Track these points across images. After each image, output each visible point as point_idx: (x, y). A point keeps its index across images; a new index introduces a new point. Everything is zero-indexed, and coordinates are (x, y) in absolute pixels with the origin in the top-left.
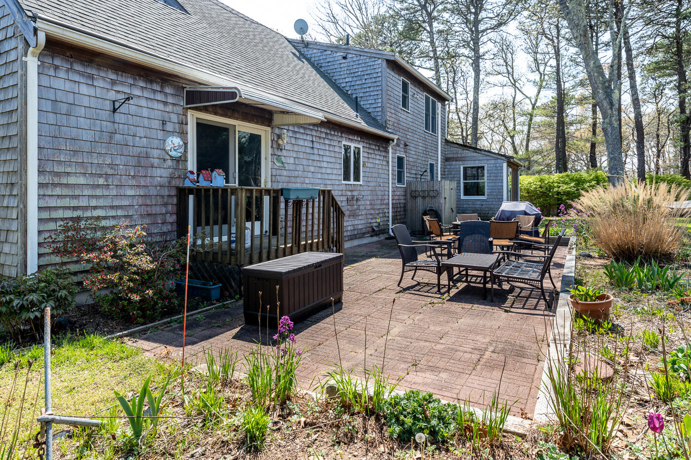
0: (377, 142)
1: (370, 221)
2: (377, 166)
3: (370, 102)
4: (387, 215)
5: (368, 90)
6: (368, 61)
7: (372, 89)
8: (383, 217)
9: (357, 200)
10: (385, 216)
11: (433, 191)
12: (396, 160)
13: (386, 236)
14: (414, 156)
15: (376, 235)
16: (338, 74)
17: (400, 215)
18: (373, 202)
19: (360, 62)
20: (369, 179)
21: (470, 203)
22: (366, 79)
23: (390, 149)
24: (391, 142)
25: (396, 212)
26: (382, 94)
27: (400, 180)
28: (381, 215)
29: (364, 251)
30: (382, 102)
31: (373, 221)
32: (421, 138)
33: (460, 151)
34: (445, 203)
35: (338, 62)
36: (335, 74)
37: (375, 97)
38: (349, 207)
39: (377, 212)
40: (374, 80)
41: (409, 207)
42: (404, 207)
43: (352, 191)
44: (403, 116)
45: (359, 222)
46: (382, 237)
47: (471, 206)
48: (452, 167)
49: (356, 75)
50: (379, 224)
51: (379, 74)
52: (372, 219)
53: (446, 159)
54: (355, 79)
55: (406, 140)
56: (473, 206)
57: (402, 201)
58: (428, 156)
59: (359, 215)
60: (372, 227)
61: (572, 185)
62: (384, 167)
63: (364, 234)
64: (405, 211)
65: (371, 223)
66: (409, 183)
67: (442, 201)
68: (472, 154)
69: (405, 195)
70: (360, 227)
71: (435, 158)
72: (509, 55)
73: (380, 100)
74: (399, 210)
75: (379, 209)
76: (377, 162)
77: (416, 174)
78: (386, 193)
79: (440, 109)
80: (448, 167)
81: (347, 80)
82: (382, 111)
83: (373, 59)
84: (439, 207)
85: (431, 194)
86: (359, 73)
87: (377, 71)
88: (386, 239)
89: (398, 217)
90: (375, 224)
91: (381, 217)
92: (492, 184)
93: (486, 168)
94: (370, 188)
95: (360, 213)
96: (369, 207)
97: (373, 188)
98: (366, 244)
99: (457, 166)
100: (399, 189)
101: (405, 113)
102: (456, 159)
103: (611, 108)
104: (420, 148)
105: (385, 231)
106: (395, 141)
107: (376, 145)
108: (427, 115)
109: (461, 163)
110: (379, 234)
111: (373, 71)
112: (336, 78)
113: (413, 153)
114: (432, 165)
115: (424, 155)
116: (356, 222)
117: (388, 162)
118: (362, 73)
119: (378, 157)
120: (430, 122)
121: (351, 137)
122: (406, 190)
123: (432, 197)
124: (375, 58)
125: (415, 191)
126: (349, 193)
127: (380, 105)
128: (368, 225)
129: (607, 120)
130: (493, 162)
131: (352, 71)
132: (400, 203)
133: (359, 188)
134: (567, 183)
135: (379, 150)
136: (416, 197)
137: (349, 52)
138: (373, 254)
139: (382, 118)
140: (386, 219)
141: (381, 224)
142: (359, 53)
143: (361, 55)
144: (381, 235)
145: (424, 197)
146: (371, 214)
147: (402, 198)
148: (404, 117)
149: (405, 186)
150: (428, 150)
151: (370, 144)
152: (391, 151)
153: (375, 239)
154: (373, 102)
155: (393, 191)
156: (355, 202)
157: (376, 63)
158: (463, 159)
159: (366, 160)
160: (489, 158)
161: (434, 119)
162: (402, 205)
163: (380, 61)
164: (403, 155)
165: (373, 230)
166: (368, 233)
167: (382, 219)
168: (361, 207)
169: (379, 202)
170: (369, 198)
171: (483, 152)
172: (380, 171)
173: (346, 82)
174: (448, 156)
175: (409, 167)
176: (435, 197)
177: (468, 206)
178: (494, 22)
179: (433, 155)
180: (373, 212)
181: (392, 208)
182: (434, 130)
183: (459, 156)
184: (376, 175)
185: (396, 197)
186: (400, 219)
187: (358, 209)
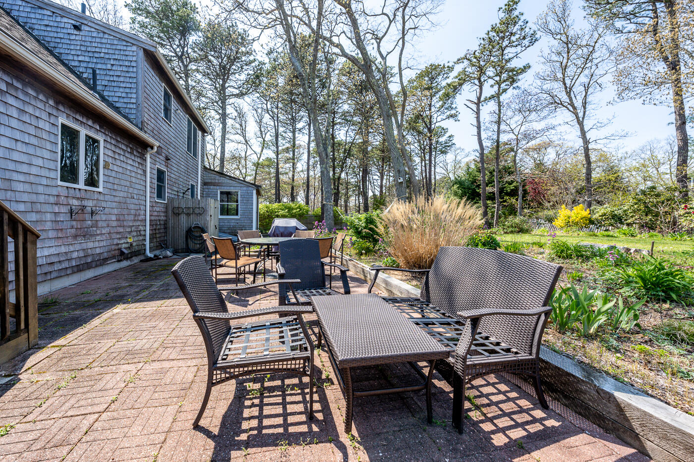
0: (130, 143)
1: (115, 242)
2: (128, 173)
3: (119, 94)
4: (143, 233)
5: (115, 79)
6: (116, 42)
7: (122, 79)
8: (137, 236)
9: (92, 213)
10: (141, 235)
11: (199, 208)
12: (155, 172)
13: (142, 258)
14: (177, 174)
15: (127, 258)
16: (65, 46)
17: (160, 233)
18: (122, 218)
19: (104, 41)
20: (116, 187)
21: (226, 221)
22: (112, 65)
23: (148, 156)
24: (149, 149)
25: (155, 230)
26: (137, 88)
27: (160, 194)
28: (135, 234)
29: (104, 287)
30: (137, 98)
31: (122, 241)
32: (183, 157)
33: (217, 177)
34: (211, 221)
35: (65, 31)
36: (60, 45)
37: (128, 90)
38: (74, 223)
39: (128, 230)
40: (125, 69)
41: (171, 223)
42: (165, 224)
43: (81, 199)
44: (164, 127)
45: (97, 244)
46: (136, 260)
47: (226, 224)
48: (210, 190)
49: (96, 55)
50: (131, 245)
51: (134, 64)
52: (119, 239)
53: (205, 184)
54: (95, 60)
55: (167, 153)
56: (228, 224)
57: (163, 218)
58: (190, 177)
59: (98, 235)
60: (120, 249)
61: (286, 211)
62: (139, 176)
63: (106, 259)
64: (165, 228)
65: (118, 244)
66: (171, 200)
67: (208, 218)
68: (228, 181)
69: (166, 212)
70: (98, 251)
71: (196, 181)
72: (243, 122)
73: (134, 96)
74: (158, 227)
75: (131, 227)
76: (129, 168)
77: (178, 192)
78: (142, 208)
79: (200, 137)
80: (206, 190)
81: (81, 58)
82: (136, 109)
83: (124, 43)
84: (205, 224)
85: (197, 211)
86: (102, 55)
87: (130, 58)
88: (141, 261)
89: (158, 236)
90: (124, 246)
91: (133, 236)
92: (244, 207)
93: (239, 194)
94: (117, 199)
95: (98, 232)
96: (115, 224)
97: (122, 200)
98: (109, 273)
99: (215, 191)
100: (159, 205)
101: (167, 125)
102: (214, 184)
103: (327, 158)
104: (182, 167)
105: (140, 252)
106: (155, 149)
107: (127, 146)
108: (189, 138)
109: (218, 187)
110: (132, 257)
111: (124, 58)
112: (62, 51)
113: (175, 169)
114: (193, 186)
115: (186, 175)
116: (91, 245)
117: (145, 171)
118: (107, 56)
119: (130, 162)
120: (192, 146)
121: (78, 117)
122: (166, 206)
123: (197, 214)
124: (127, 42)
125: (178, 208)
126: (75, 202)
127: (134, 101)
128: (113, 247)
129: (324, 166)
130: (245, 188)
131: (89, 49)
132: (159, 220)
133: (96, 196)
134: (283, 210)
135: (131, 153)
136: (179, 214)
137: (85, 22)
138: (119, 293)
139: (137, 116)
140: (141, 238)
141: (134, 244)
142: (102, 29)
143: (104, 33)
144: (134, 258)
145: (188, 215)
146: (117, 233)
147: (162, 214)
148: (166, 129)
149: (166, 202)
150: (189, 171)
151: (117, 141)
152: (149, 160)
153: (125, 264)
154: (124, 95)
155: (152, 206)
156: (88, 216)
157: (129, 48)
158: (220, 184)
159: (110, 160)
160: (242, 185)
161: (195, 144)
162: (162, 222)
163: (134, 48)
164: (163, 168)
165: (122, 253)
166: (113, 257)
167: (136, 239)
168: (100, 224)
169: (132, 217)
170: (116, 211)
171: (237, 181)
172: (134, 180)
173: (80, 61)
174: (207, 181)
175: (171, 183)
176: (200, 214)
177: (223, 224)
178: (237, 92)
179: (194, 177)
180: (121, 230)
181: (150, 225)
182: (195, 154)
183: (217, 181)
184: (128, 184)
185: (155, 213)
186: (160, 237)
187: (95, 225)
